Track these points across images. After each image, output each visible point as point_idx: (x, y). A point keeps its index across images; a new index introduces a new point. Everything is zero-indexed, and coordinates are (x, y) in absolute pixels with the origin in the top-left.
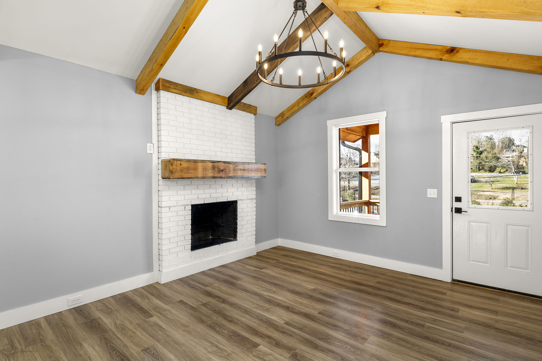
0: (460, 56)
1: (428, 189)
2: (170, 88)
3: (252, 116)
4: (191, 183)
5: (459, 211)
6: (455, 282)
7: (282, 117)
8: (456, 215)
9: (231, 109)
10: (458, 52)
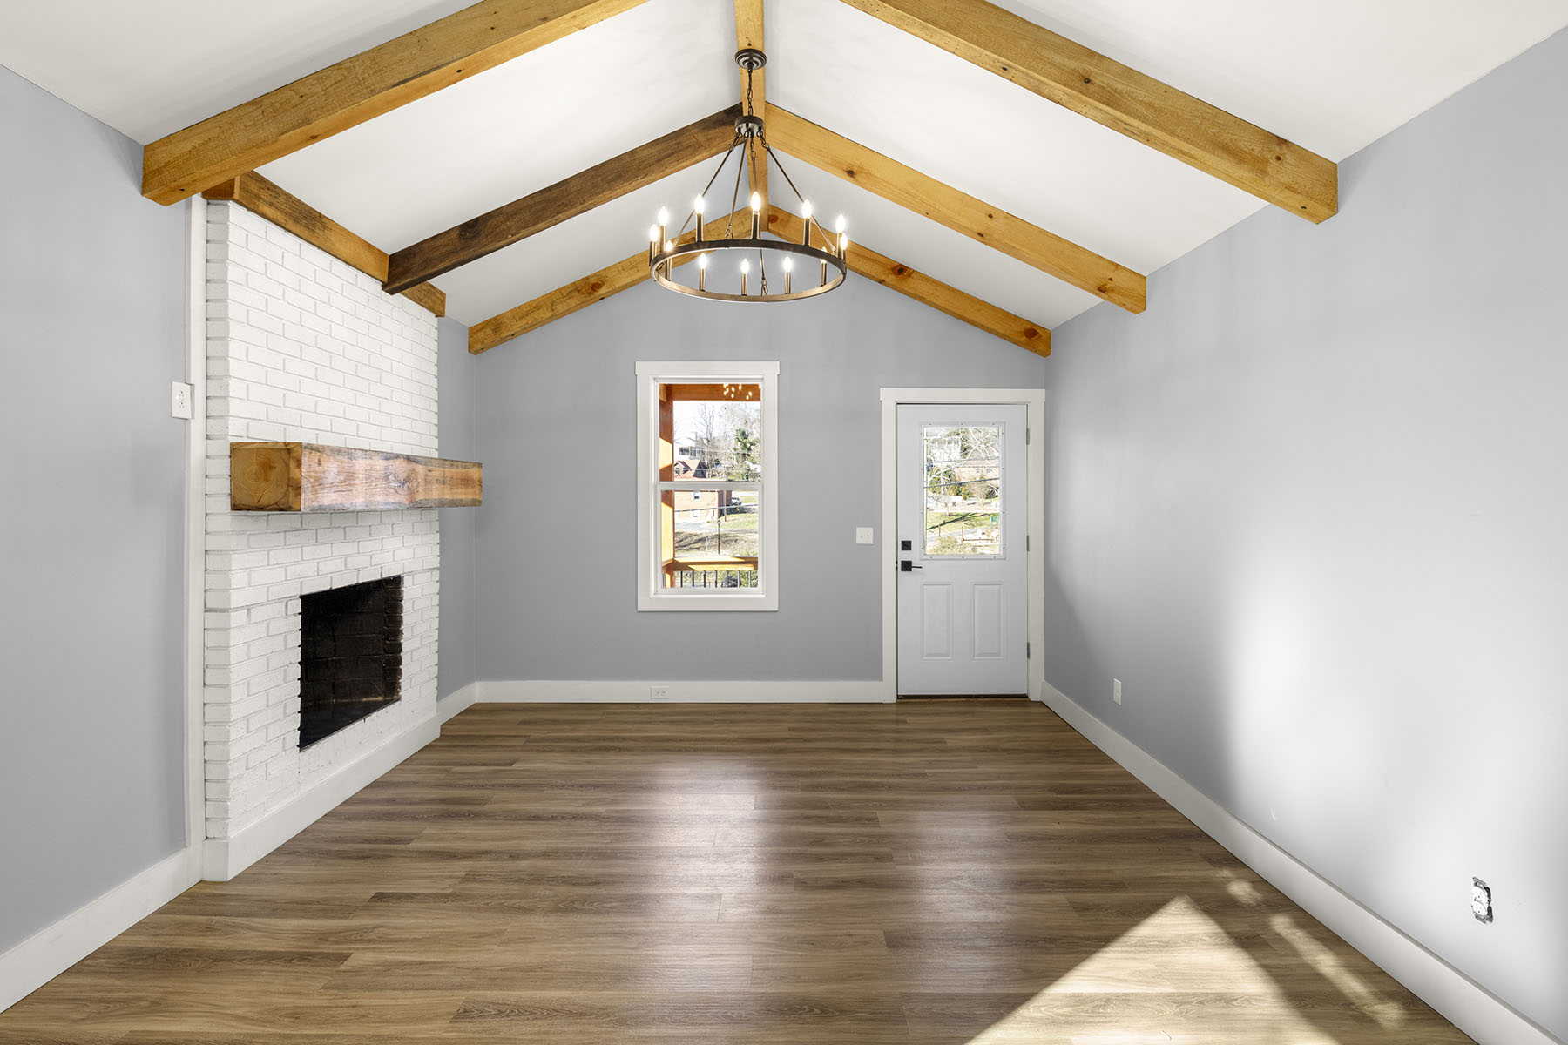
0: (913, 284)
1: (858, 529)
2: (259, 198)
3: (429, 316)
4: (302, 523)
5: (907, 566)
6: (903, 699)
7: (495, 331)
8: (904, 575)
9: (392, 292)
10: (910, 276)
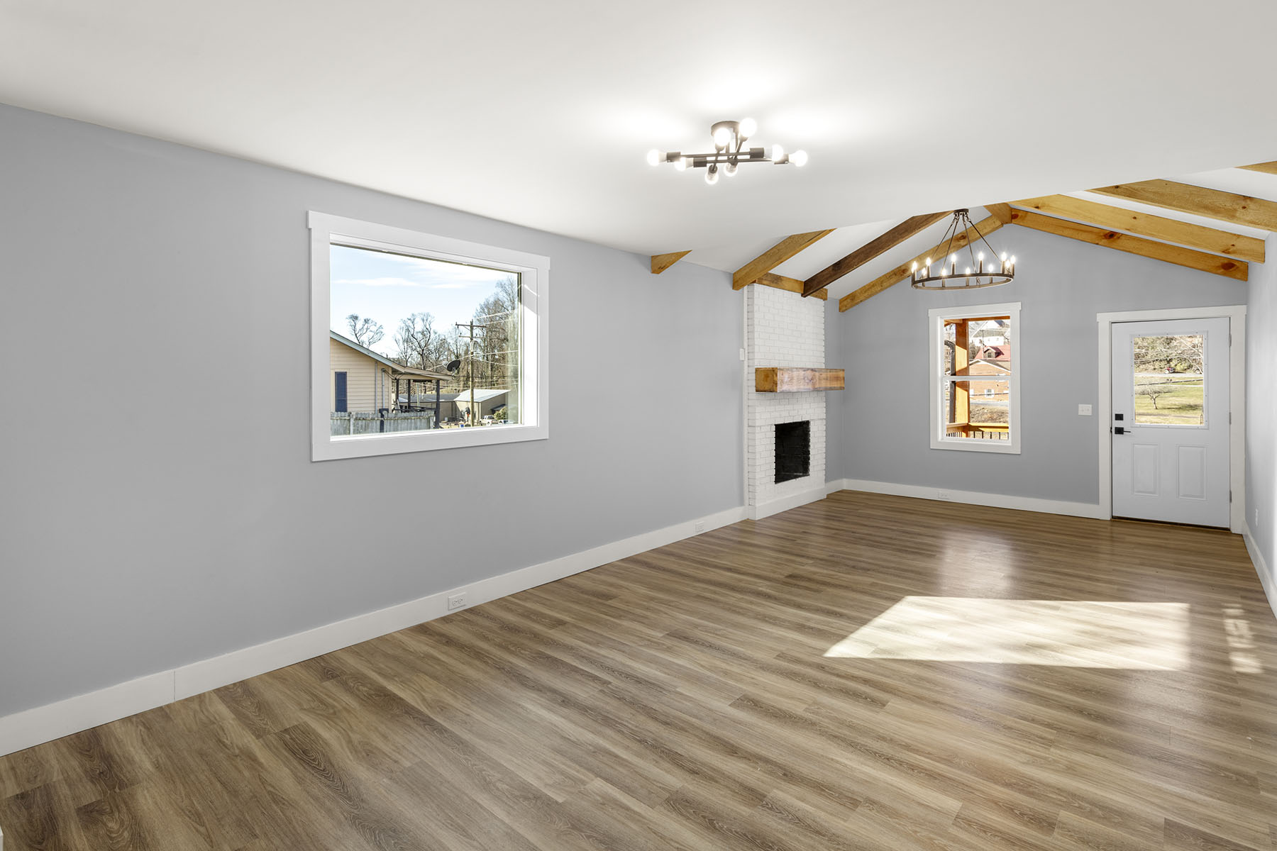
0: (1122, 242)
1: (1080, 405)
2: (762, 279)
5: (1120, 431)
6: (1116, 519)
8: (1117, 437)
9: (805, 296)
10: (1119, 238)
